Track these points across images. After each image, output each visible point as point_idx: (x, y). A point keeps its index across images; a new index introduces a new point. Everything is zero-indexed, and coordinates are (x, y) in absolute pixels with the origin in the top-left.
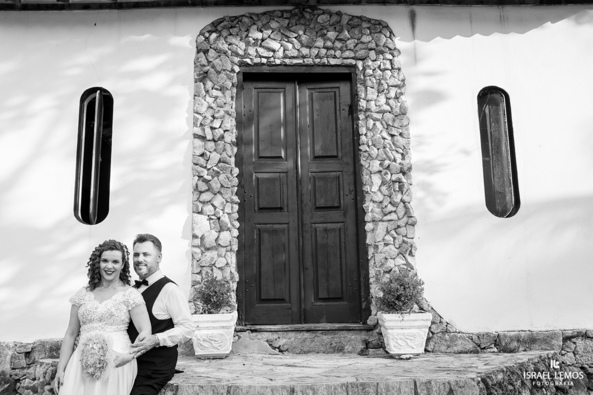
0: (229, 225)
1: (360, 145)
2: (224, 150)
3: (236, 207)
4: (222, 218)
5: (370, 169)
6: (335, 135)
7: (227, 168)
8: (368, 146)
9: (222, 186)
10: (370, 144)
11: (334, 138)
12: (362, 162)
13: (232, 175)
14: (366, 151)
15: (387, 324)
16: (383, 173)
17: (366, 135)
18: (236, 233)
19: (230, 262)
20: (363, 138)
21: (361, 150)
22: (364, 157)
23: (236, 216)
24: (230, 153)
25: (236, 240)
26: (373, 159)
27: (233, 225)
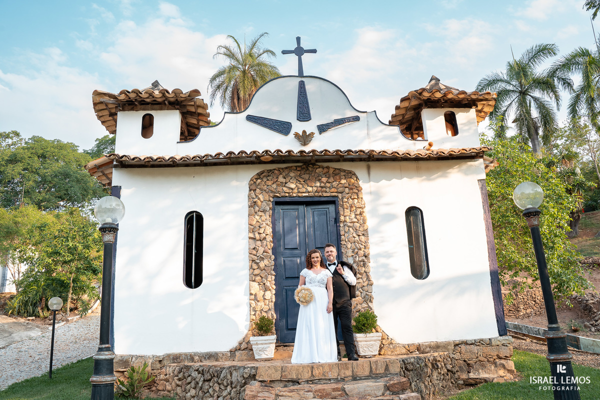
0: (270, 288)
1: (341, 241)
2: (266, 245)
3: (274, 277)
4: (266, 284)
5: (347, 254)
6: (327, 235)
7: (268, 256)
8: (346, 242)
9: (265, 265)
10: (347, 240)
11: (327, 237)
12: (342, 250)
13: (271, 259)
14: (345, 245)
15: (358, 339)
16: (354, 257)
17: (344, 235)
18: (274, 292)
19: (271, 308)
20: (343, 237)
21: (341, 244)
22: (344, 248)
23: (274, 282)
24: (269, 247)
25: (274, 296)
26: (348, 249)
27: (272, 288)
